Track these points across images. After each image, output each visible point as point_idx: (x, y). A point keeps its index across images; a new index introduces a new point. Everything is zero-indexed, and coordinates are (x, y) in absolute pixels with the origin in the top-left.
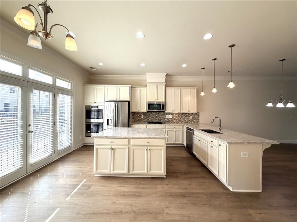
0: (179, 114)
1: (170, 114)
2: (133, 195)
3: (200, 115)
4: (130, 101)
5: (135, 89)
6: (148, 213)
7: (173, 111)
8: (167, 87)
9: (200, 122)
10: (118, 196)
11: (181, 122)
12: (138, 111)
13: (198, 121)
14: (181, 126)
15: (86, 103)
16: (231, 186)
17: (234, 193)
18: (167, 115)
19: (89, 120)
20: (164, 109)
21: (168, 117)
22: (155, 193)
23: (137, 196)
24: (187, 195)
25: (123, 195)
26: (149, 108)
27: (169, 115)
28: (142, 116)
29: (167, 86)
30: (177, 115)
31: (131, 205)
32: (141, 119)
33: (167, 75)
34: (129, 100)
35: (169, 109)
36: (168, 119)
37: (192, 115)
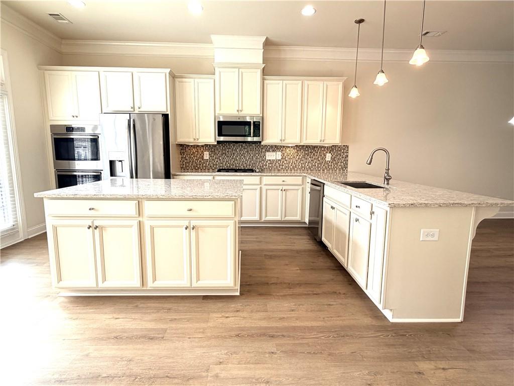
0: (298, 147)
1: (275, 148)
2: (144, 337)
3: (349, 151)
4: (169, 112)
5: (182, 82)
6: (167, 377)
7: (281, 140)
8: (266, 77)
9: (349, 169)
10: (102, 339)
11: (303, 169)
12: (192, 140)
13: (345, 167)
14: (301, 177)
15: (50, 119)
16: (391, 310)
17: (395, 325)
18: (269, 151)
19: (69, 164)
20: (259, 136)
21: (271, 156)
22: (201, 330)
23: (152, 339)
24: (279, 334)
25: (116, 338)
26: (220, 134)
27: (273, 151)
28: (206, 156)
29: (265, 72)
30: (294, 151)
31: (130, 360)
32: (203, 161)
33: (268, 44)
34: (165, 110)
35: (271, 136)
36: (272, 162)
37: (330, 152)
